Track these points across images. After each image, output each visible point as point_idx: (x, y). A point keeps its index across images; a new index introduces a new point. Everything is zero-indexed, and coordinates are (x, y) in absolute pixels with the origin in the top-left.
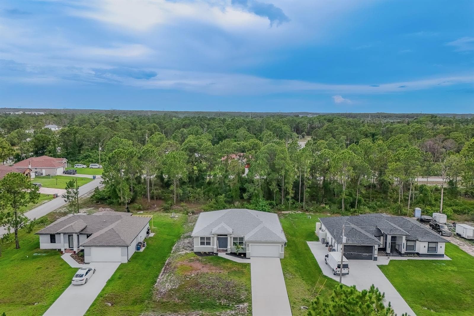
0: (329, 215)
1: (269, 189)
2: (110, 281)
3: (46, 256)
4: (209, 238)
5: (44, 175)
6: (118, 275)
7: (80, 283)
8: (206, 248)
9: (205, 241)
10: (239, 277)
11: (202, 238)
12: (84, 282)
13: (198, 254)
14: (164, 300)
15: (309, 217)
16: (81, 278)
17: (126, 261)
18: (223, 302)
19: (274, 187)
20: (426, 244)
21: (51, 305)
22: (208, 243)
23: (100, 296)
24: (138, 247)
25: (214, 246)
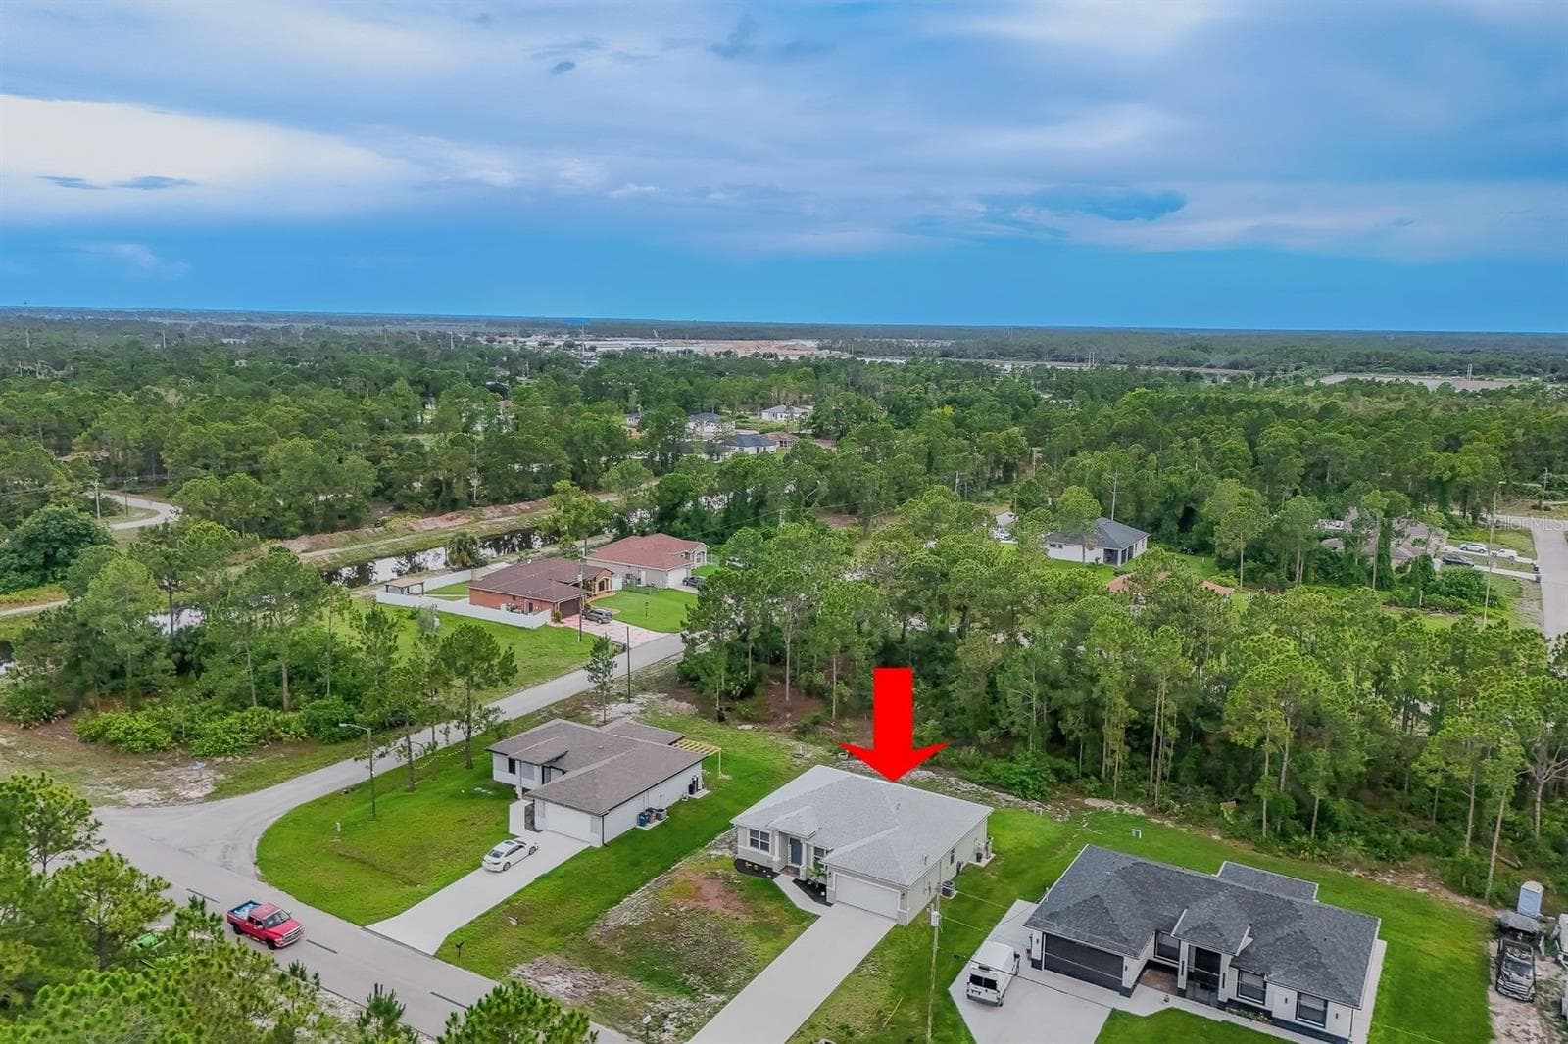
0: (1216, 838)
1: (1056, 729)
2: (543, 877)
3: (493, 798)
4: (765, 836)
5: (643, 583)
6: (561, 872)
7: (493, 867)
8: (756, 856)
9: (759, 839)
10: (761, 939)
11: (753, 832)
12: (500, 867)
13: (740, 864)
14: (601, 943)
15: (1137, 834)
16: (496, 860)
17: (598, 845)
18: (693, 979)
19: (1072, 723)
20: (1293, 996)
21: (430, 894)
22: (765, 847)
23: (507, 902)
24: (644, 818)
25: (774, 857)
